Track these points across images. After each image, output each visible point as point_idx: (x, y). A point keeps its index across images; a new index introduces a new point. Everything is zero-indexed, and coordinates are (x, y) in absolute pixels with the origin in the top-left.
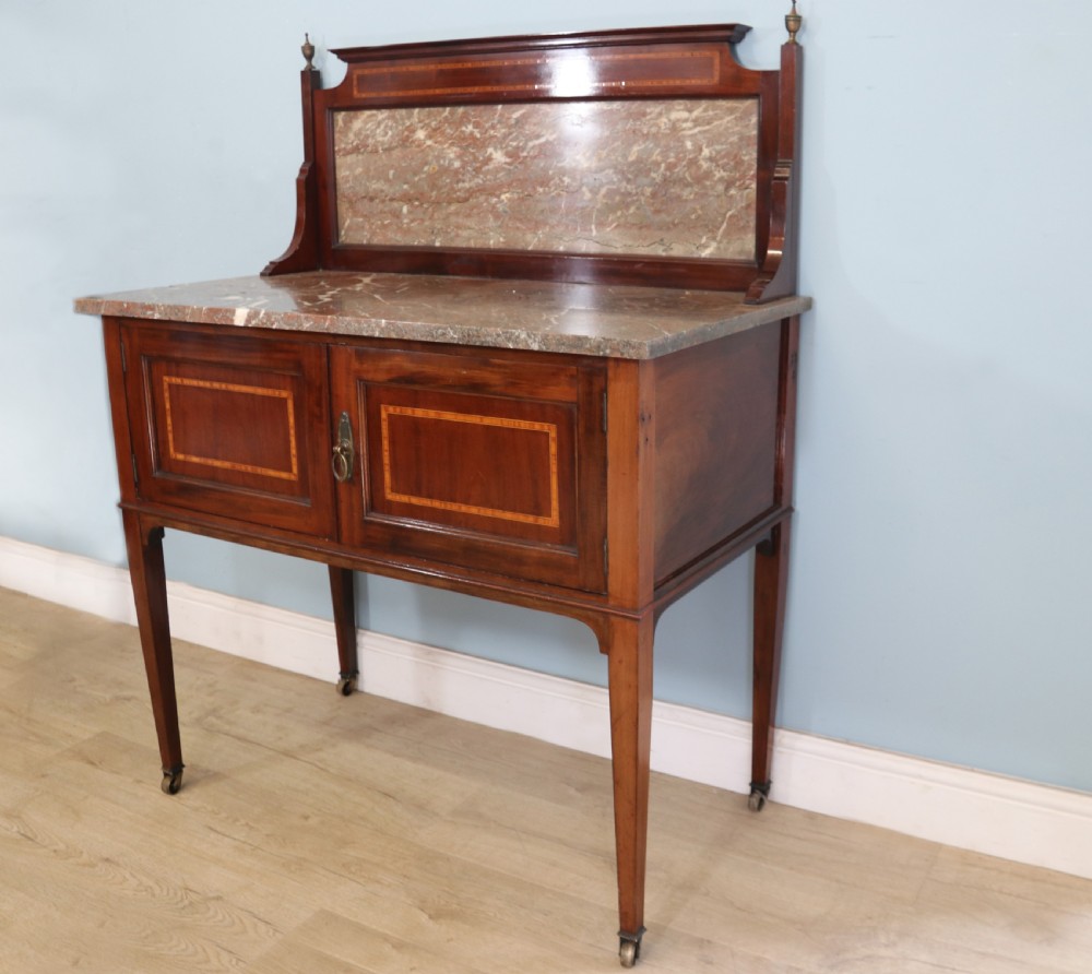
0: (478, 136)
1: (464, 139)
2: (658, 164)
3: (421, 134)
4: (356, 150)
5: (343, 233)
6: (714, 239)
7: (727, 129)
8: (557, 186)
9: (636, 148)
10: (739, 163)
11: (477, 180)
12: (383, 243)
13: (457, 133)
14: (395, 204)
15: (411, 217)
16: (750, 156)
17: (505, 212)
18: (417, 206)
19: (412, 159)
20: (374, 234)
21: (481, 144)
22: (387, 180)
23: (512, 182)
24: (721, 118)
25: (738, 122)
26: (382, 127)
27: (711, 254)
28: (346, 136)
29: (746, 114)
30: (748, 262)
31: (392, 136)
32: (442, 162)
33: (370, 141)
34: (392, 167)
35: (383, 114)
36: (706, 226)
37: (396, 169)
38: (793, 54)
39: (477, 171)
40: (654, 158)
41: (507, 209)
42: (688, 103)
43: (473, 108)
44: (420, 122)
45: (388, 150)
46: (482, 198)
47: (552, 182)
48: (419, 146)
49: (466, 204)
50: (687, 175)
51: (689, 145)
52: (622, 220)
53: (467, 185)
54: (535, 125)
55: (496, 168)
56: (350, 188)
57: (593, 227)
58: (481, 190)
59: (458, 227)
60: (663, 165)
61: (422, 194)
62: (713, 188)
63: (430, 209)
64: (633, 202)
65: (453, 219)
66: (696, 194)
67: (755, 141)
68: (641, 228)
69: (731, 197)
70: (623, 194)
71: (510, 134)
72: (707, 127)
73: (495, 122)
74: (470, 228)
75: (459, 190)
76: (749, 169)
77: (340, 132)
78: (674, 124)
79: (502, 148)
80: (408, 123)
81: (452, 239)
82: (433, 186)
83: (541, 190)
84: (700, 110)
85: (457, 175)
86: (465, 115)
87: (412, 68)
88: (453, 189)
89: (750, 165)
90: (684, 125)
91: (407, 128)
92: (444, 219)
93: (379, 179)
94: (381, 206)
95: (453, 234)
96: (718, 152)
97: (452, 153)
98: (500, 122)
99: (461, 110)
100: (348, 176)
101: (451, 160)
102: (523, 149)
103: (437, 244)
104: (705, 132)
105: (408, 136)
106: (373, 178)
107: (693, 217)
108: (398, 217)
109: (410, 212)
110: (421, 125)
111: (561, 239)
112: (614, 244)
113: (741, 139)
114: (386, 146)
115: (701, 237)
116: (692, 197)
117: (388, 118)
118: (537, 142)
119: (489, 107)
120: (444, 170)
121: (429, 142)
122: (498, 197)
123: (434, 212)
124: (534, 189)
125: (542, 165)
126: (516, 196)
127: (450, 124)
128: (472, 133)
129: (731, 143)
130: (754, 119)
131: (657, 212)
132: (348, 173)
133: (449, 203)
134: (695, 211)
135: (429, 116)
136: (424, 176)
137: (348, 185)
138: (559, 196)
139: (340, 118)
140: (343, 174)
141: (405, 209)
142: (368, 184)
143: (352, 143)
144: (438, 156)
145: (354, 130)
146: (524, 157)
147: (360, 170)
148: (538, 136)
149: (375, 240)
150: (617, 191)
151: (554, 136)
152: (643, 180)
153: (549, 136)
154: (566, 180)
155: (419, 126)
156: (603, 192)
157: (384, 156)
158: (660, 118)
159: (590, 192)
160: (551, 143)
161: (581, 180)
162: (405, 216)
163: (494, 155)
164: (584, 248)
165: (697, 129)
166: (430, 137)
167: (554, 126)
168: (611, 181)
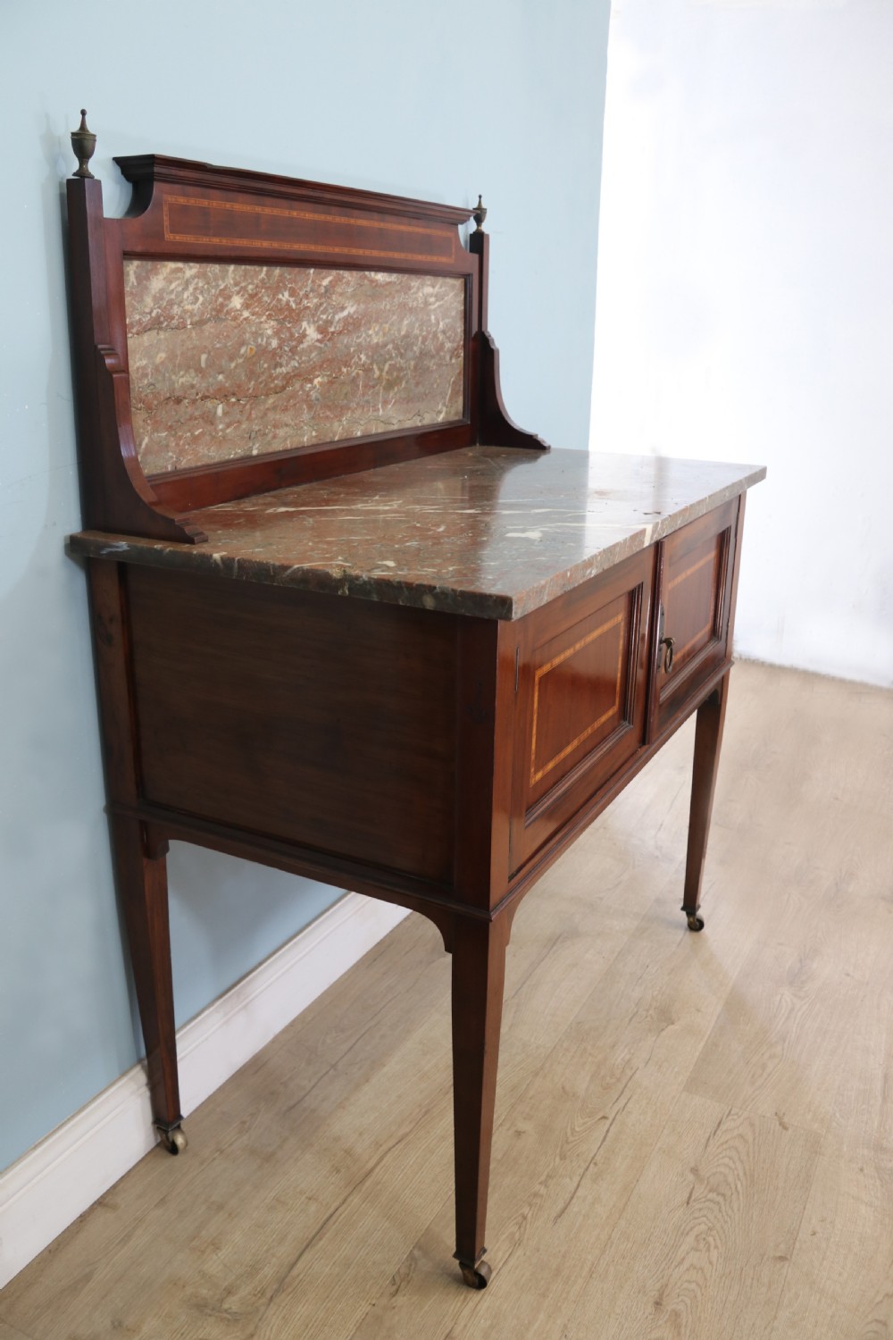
0: (294, 306)
1: (281, 310)
2: (418, 338)
3: (237, 302)
4: (156, 324)
6: (445, 404)
7: (450, 304)
8: (356, 365)
10: (456, 335)
11: (292, 363)
12: (193, 464)
13: (275, 302)
14: (209, 405)
15: (227, 420)
16: (461, 329)
17: (318, 400)
18: (234, 404)
19: (228, 336)
20: (181, 452)
21: (298, 316)
22: (199, 370)
23: (323, 362)
24: (448, 294)
25: (454, 298)
26: (191, 288)
27: (443, 418)
28: (141, 301)
29: (458, 292)
30: (459, 422)
31: (203, 304)
32: (260, 340)
33: (176, 310)
34: (204, 350)
35: (191, 270)
36: (441, 393)
37: (209, 353)
39: (293, 352)
40: (414, 333)
41: (319, 397)
42: (433, 279)
43: (289, 269)
44: (236, 284)
45: (199, 324)
46: (297, 386)
47: (353, 361)
48: (235, 319)
49: (284, 395)
50: (432, 347)
51: (433, 318)
52: (398, 396)
53: (284, 370)
54: (340, 294)
55: (309, 346)
56: (148, 386)
57: (380, 406)
58: (297, 375)
61: (239, 386)
62: (445, 358)
63: (248, 406)
64: (404, 377)
65: (271, 416)
67: (462, 315)
68: (408, 402)
69: (453, 365)
70: (398, 370)
71: (321, 305)
72: (441, 302)
73: (308, 289)
74: (287, 425)
75: (277, 378)
76: (460, 339)
77: (132, 294)
78: (426, 299)
79: (314, 322)
80: (222, 285)
81: (269, 443)
82: (252, 374)
83: (345, 370)
84: (438, 286)
85: (274, 357)
86: (281, 278)
88: (271, 376)
89: (461, 337)
90: (431, 300)
91: (221, 293)
92: (262, 418)
93: (187, 369)
94: (189, 410)
95: (270, 436)
96: (447, 325)
97: (269, 328)
98: (312, 290)
99: (277, 271)
100: (144, 368)
101: (268, 338)
102: (331, 323)
103: (255, 452)
104: (441, 306)
105: (222, 305)
106: (180, 367)
107: (435, 386)
108: (212, 423)
109: (225, 413)
110: (237, 288)
111: (358, 424)
112: (394, 421)
113: (456, 314)
114: (196, 319)
115: (438, 404)
116: (435, 367)
117: (199, 276)
118: (342, 315)
119: (302, 270)
120: (262, 352)
121: (246, 314)
122: (312, 382)
123: (251, 409)
124: (340, 370)
125: (346, 341)
126: (326, 379)
127: (266, 288)
128: (288, 303)
129: (452, 317)
130: (462, 297)
131: (417, 385)
132: (144, 362)
133: (267, 396)
134: (436, 380)
135: (246, 276)
136: (240, 361)
137: (146, 382)
138: (358, 374)
139: (132, 268)
140: (138, 364)
141: (220, 411)
142: (173, 377)
143: (150, 313)
144: (256, 333)
145: (153, 292)
146: (333, 333)
147: (162, 355)
148: (343, 309)
149: (183, 463)
150: (395, 367)
151: (354, 308)
152: (409, 354)
153: (351, 309)
154: (363, 358)
155: (235, 290)
156: (387, 368)
157: (194, 334)
158: (420, 292)
159: (379, 369)
160: (352, 317)
161: (373, 357)
162: (221, 420)
163: (308, 331)
164: (374, 430)
165: (437, 304)
166: (247, 307)
167: (354, 297)
168: (391, 357)
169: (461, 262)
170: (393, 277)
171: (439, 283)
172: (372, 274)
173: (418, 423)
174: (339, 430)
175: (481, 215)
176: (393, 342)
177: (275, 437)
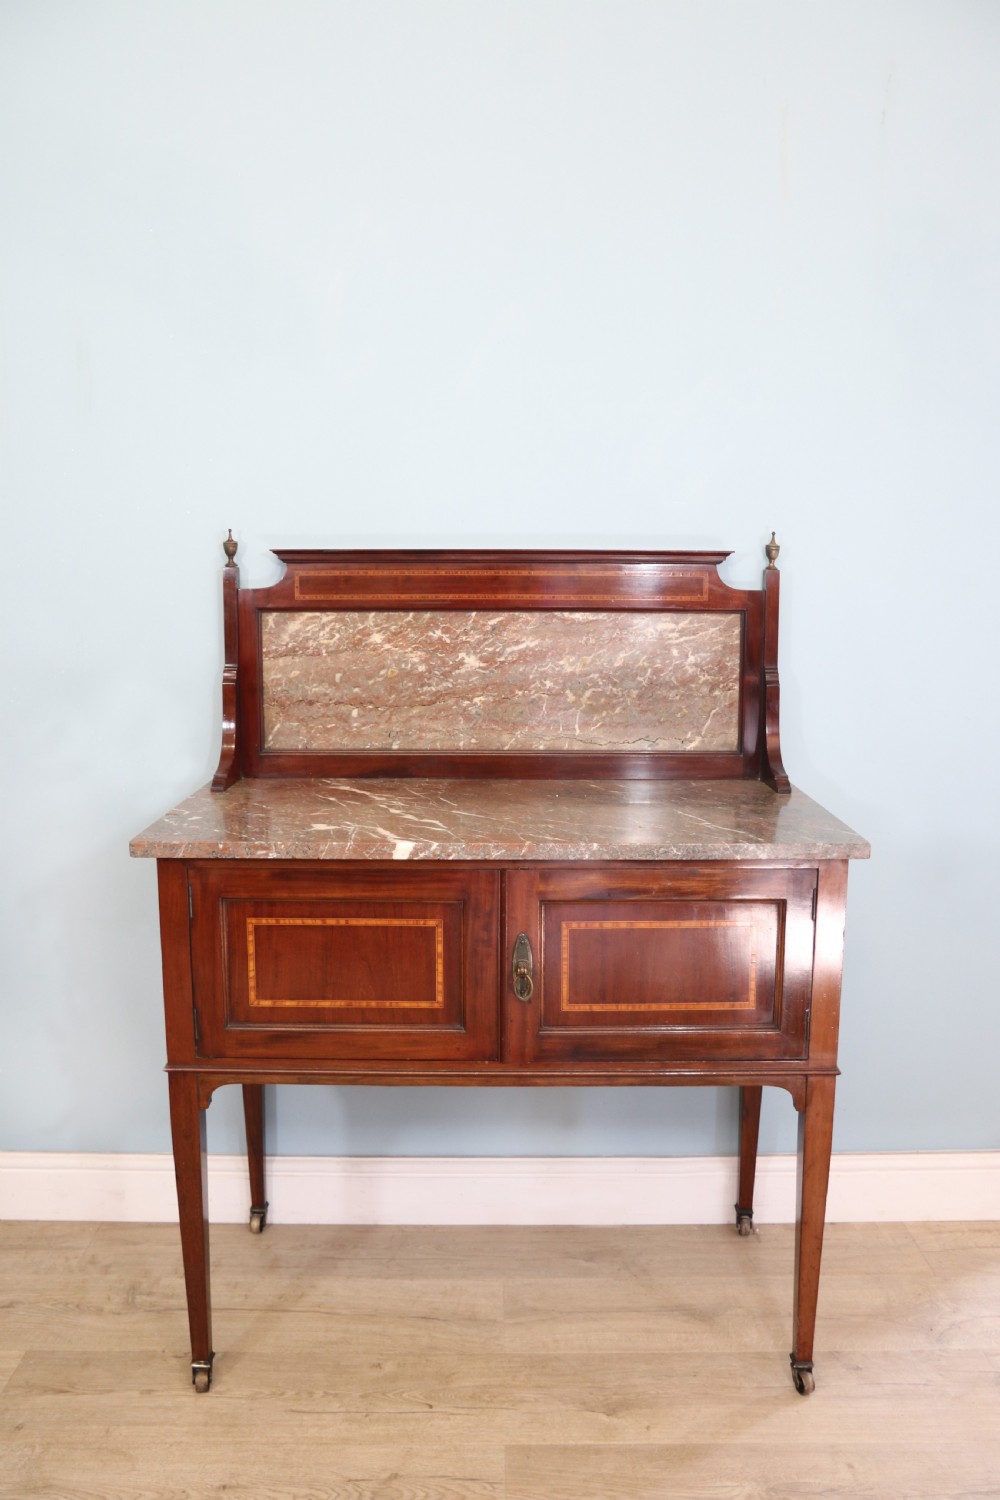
0: (448, 641)
1: (431, 644)
2: (646, 669)
3: (377, 638)
4: (292, 652)
5: (270, 738)
6: (699, 734)
7: (711, 639)
8: (538, 690)
9: (622, 655)
10: (722, 668)
11: (445, 684)
12: (324, 747)
13: (423, 638)
14: (343, 708)
15: (363, 720)
16: (734, 662)
17: (479, 714)
18: (371, 710)
19: (366, 662)
20: (313, 738)
21: (454, 649)
22: (333, 683)
23: (487, 685)
24: (706, 630)
25: (720, 633)
26: (327, 629)
27: (696, 747)
28: (278, 636)
29: (730, 626)
30: (732, 753)
31: (339, 639)
32: (403, 666)
33: (311, 643)
34: (339, 670)
35: (332, 616)
36: (692, 723)
37: (345, 673)
38: (772, 578)
39: (446, 675)
40: (641, 664)
41: (480, 712)
42: (674, 616)
43: (443, 613)
44: (376, 626)
45: (334, 653)
46: (451, 702)
47: (533, 686)
48: (374, 650)
49: (433, 707)
50: (673, 678)
51: (675, 652)
52: (607, 720)
53: (434, 689)
54: (515, 631)
55: (468, 672)
56: (282, 691)
57: (577, 726)
58: (451, 693)
59: (421, 730)
60: (649, 670)
61: (378, 698)
62: (698, 690)
63: (388, 713)
64: (619, 704)
65: (416, 722)
66: (682, 695)
67: (738, 649)
68: (626, 726)
69: (716, 697)
70: (608, 697)
71: (485, 640)
72: (693, 637)
73: (469, 628)
74: (436, 731)
75: (424, 694)
76: (732, 673)
77: (270, 633)
78: (661, 634)
79: (475, 653)
80: (361, 627)
81: (413, 742)
82: (392, 690)
83: (520, 693)
84: (687, 621)
85: (421, 678)
86: (433, 620)
87: (371, 573)
88: (416, 692)
89: (733, 671)
90: (671, 635)
91: (360, 632)
92: (404, 722)
93: (321, 682)
94: (322, 710)
95: (414, 737)
96: (704, 659)
97: (415, 657)
98: (474, 629)
99: (428, 615)
100: (278, 680)
101: (414, 664)
102: (500, 655)
103: (395, 747)
104: (691, 641)
105: (360, 640)
106: (314, 681)
107: (679, 715)
108: (345, 721)
109: (361, 716)
111: (541, 739)
112: (599, 742)
113: (724, 648)
114: (330, 649)
115: (686, 733)
116: (678, 698)
117: (336, 621)
118: (516, 648)
119: (460, 613)
120: (408, 674)
121: (387, 647)
122: (470, 700)
123: (391, 715)
124: (512, 692)
125: (521, 670)
126: (491, 699)
127: (413, 628)
128: (440, 639)
129: (715, 651)
130: (737, 631)
131: (643, 712)
132: (279, 676)
133: (412, 706)
134: (681, 709)
135: (388, 620)
136: (380, 679)
137: (279, 689)
138: (540, 698)
139: (270, 619)
140: (273, 677)
141: (355, 713)
142: (307, 687)
143: (287, 645)
144: (399, 660)
145: (290, 632)
146: (502, 663)
147: (297, 673)
148: (517, 643)
149: (314, 745)
150: (602, 694)
151: (537, 642)
152: (629, 683)
153: (530, 643)
154: (549, 684)
155: (376, 628)
156: (588, 694)
157: (329, 659)
158: (649, 628)
159: (575, 694)
160: (532, 649)
161: (564, 684)
162: (356, 720)
163: (467, 660)
164: (566, 747)
165: (682, 639)
166: (389, 641)
167: (535, 633)
168: (596, 685)
169: (719, 600)
170: (590, 616)
171: (687, 620)
172: (566, 614)
173: (646, 747)
174: (509, 741)
175: (771, 552)
176: (601, 672)
177: (420, 738)
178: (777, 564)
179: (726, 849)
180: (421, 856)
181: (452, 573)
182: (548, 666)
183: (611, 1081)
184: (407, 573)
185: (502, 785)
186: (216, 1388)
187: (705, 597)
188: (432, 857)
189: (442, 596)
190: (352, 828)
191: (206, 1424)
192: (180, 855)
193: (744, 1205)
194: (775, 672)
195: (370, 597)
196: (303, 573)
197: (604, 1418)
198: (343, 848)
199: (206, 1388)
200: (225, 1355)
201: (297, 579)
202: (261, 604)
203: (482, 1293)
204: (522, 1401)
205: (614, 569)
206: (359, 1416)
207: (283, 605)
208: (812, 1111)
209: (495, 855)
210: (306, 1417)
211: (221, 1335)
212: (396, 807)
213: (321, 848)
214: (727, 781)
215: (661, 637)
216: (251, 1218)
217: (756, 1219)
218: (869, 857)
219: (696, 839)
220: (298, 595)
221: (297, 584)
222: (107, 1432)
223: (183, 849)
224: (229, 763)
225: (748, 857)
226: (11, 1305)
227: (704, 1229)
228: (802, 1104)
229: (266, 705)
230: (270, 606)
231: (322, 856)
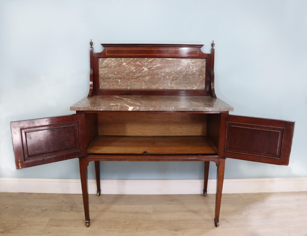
2: (184, 71)
3: (124, 64)
4: (105, 67)
5: (101, 86)
6: (196, 86)
7: (199, 64)
9: (179, 68)
10: (202, 71)
11: (139, 74)
12: (113, 88)
13: (135, 64)
14: (117, 80)
16: (204, 70)
17: (147, 81)
18: (123, 80)
19: (122, 69)
20: (110, 86)
21: (142, 66)
22: (114, 74)
23: (149, 74)
24: (198, 62)
25: (201, 63)
26: (113, 62)
27: (196, 89)
28: (102, 63)
29: (203, 62)
30: (204, 90)
31: (116, 64)
33: (110, 65)
34: (116, 71)
35: (113, 59)
36: (195, 83)
38: (213, 51)
39: (140, 72)
40: (183, 70)
42: (191, 59)
43: (139, 58)
44: (124, 61)
45: (115, 67)
46: (141, 78)
47: (159, 75)
48: (124, 66)
49: (137, 79)
50: (191, 73)
51: (191, 67)
52: (176, 82)
53: (137, 75)
54: (155, 62)
55: (145, 71)
57: (169, 84)
58: (141, 76)
59: (134, 84)
61: (125, 77)
62: (196, 76)
63: (127, 81)
64: (178, 79)
65: (133, 83)
67: (205, 67)
68: (180, 84)
69: (200, 77)
71: (149, 64)
74: (138, 85)
75: (135, 76)
76: (204, 72)
77: (100, 63)
78: (188, 63)
80: (121, 61)
81: (132, 87)
82: (128, 75)
85: (134, 73)
86: (137, 60)
87: (123, 49)
88: (133, 76)
90: (190, 63)
91: (120, 62)
92: (130, 83)
93: (112, 74)
94: (112, 80)
95: (133, 86)
96: (197, 69)
97: (133, 68)
98: (146, 62)
99: (136, 59)
101: (133, 70)
102: (152, 68)
103: (128, 88)
104: (195, 65)
105: (121, 65)
106: (110, 73)
107: (192, 81)
108: (117, 82)
111: (161, 86)
112: (174, 87)
113: (202, 66)
115: (193, 85)
116: (192, 77)
117: (115, 60)
118: (155, 66)
119: (143, 58)
120: (131, 72)
121: (127, 66)
122: (145, 78)
124: (155, 76)
125: (157, 71)
126: (150, 78)
127: (133, 62)
128: (139, 64)
129: (200, 67)
130: (205, 63)
131: (184, 81)
132: (102, 72)
133: (132, 79)
135: (127, 60)
136: (125, 73)
137: (102, 75)
138: (161, 77)
139: (100, 60)
141: (119, 81)
142: (109, 75)
143: (104, 65)
144: (129, 69)
145: (105, 62)
146: (152, 69)
147: (106, 72)
148: (156, 65)
149: (110, 88)
150: (175, 77)
151: (160, 65)
152: (181, 74)
153: (159, 65)
154: (163, 74)
155: (124, 62)
156: (172, 76)
157: (114, 69)
158: (185, 62)
159: (169, 77)
160: (159, 66)
161: (166, 74)
162: (120, 82)
163: (145, 69)
164: (167, 88)
165: (193, 65)
166: (127, 65)
167: (160, 63)
168: (173, 74)
169: (201, 56)
170: (172, 59)
171: (194, 60)
172: (167, 59)
173: (184, 88)
174: (154, 87)
175: (213, 45)
176: (174, 72)
177: (134, 86)
178: (214, 48)
179: (202, 109)
180: (135, 110)
181: (141, 49)
182: (163, 70)
183: (176, 160)
184: (131, 49)
185: (152, 97)
186: (91, 226)
187: (198, 55)
188: (137, 110)
189: (139, 54)
190: (119, 104)
191: (89, 233)
192: (81, 110)
193: (205, 190)
194: (213, 72)
195: (123, 55)
196: (108, 49)
197: (174, 232)
198: (117, 108)
199: (89, 226)
200: (92, 220)
201: (106, 50)
202: (98, 56)
203: (148, 208)
204: (156, 229)
205: (177, 49)
206: (121, 232)
207: (103, 56)
208: (220, 167)
209: (151, 110)
210: (110, 232)
211: (92, 216)
212: (129, 101)
213: (112, 108)
214: (203, 96)
215: (188, 64)
216: (97, 193)
217: (208, 193)
218: (233, 111)
219: (195, 106)
220: (107, 54)
221: (106, 52)
222: (68, 234)
223: (82, 108)
224: (91, 92)
225: (207, 111)
226: (46, 210)
227: (196, 195)
228: (218, 165)
229: (99, 79)
230: (100, 56)
231: (113, 110)
